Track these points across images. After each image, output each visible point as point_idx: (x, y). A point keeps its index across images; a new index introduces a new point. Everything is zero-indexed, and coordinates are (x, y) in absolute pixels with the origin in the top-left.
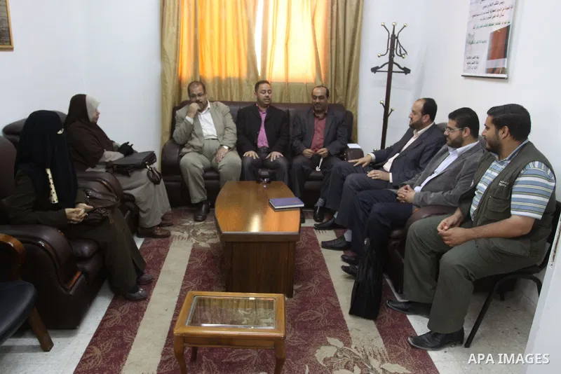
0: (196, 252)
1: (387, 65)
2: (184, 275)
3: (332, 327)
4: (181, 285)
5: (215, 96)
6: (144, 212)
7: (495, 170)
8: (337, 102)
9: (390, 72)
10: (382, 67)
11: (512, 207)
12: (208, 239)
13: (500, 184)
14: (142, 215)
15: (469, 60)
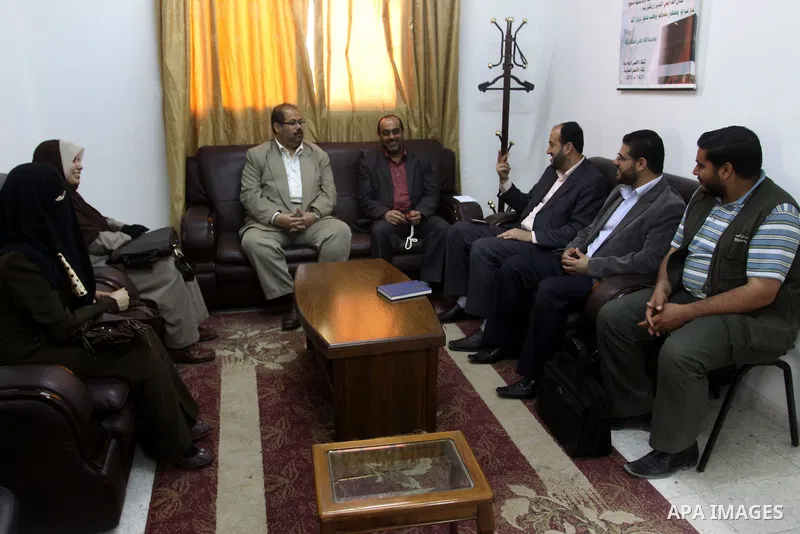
0: (264, 380)
1: (502, 79)
2: (258, 418)
3: (510, 469)
4: (259, 434)
5: (249, 137)
6: (171, 325)
7: (720, 218)
8: (430, 136)
9: (507, 89)
10: (493, 82)
11: (748, 266)
12: (276, 356)
13: (736, 239)
14: (170, 330)
15: (627, 67)
